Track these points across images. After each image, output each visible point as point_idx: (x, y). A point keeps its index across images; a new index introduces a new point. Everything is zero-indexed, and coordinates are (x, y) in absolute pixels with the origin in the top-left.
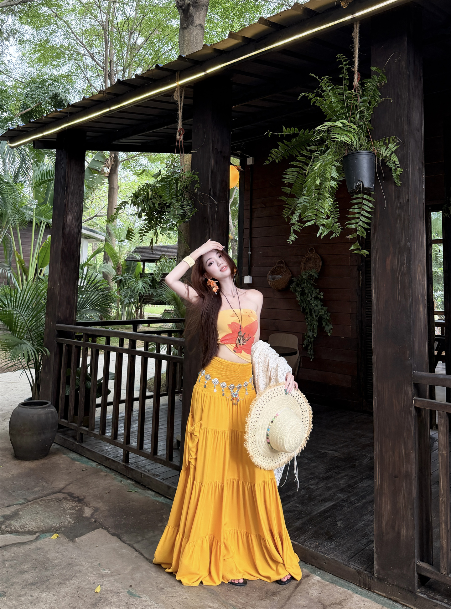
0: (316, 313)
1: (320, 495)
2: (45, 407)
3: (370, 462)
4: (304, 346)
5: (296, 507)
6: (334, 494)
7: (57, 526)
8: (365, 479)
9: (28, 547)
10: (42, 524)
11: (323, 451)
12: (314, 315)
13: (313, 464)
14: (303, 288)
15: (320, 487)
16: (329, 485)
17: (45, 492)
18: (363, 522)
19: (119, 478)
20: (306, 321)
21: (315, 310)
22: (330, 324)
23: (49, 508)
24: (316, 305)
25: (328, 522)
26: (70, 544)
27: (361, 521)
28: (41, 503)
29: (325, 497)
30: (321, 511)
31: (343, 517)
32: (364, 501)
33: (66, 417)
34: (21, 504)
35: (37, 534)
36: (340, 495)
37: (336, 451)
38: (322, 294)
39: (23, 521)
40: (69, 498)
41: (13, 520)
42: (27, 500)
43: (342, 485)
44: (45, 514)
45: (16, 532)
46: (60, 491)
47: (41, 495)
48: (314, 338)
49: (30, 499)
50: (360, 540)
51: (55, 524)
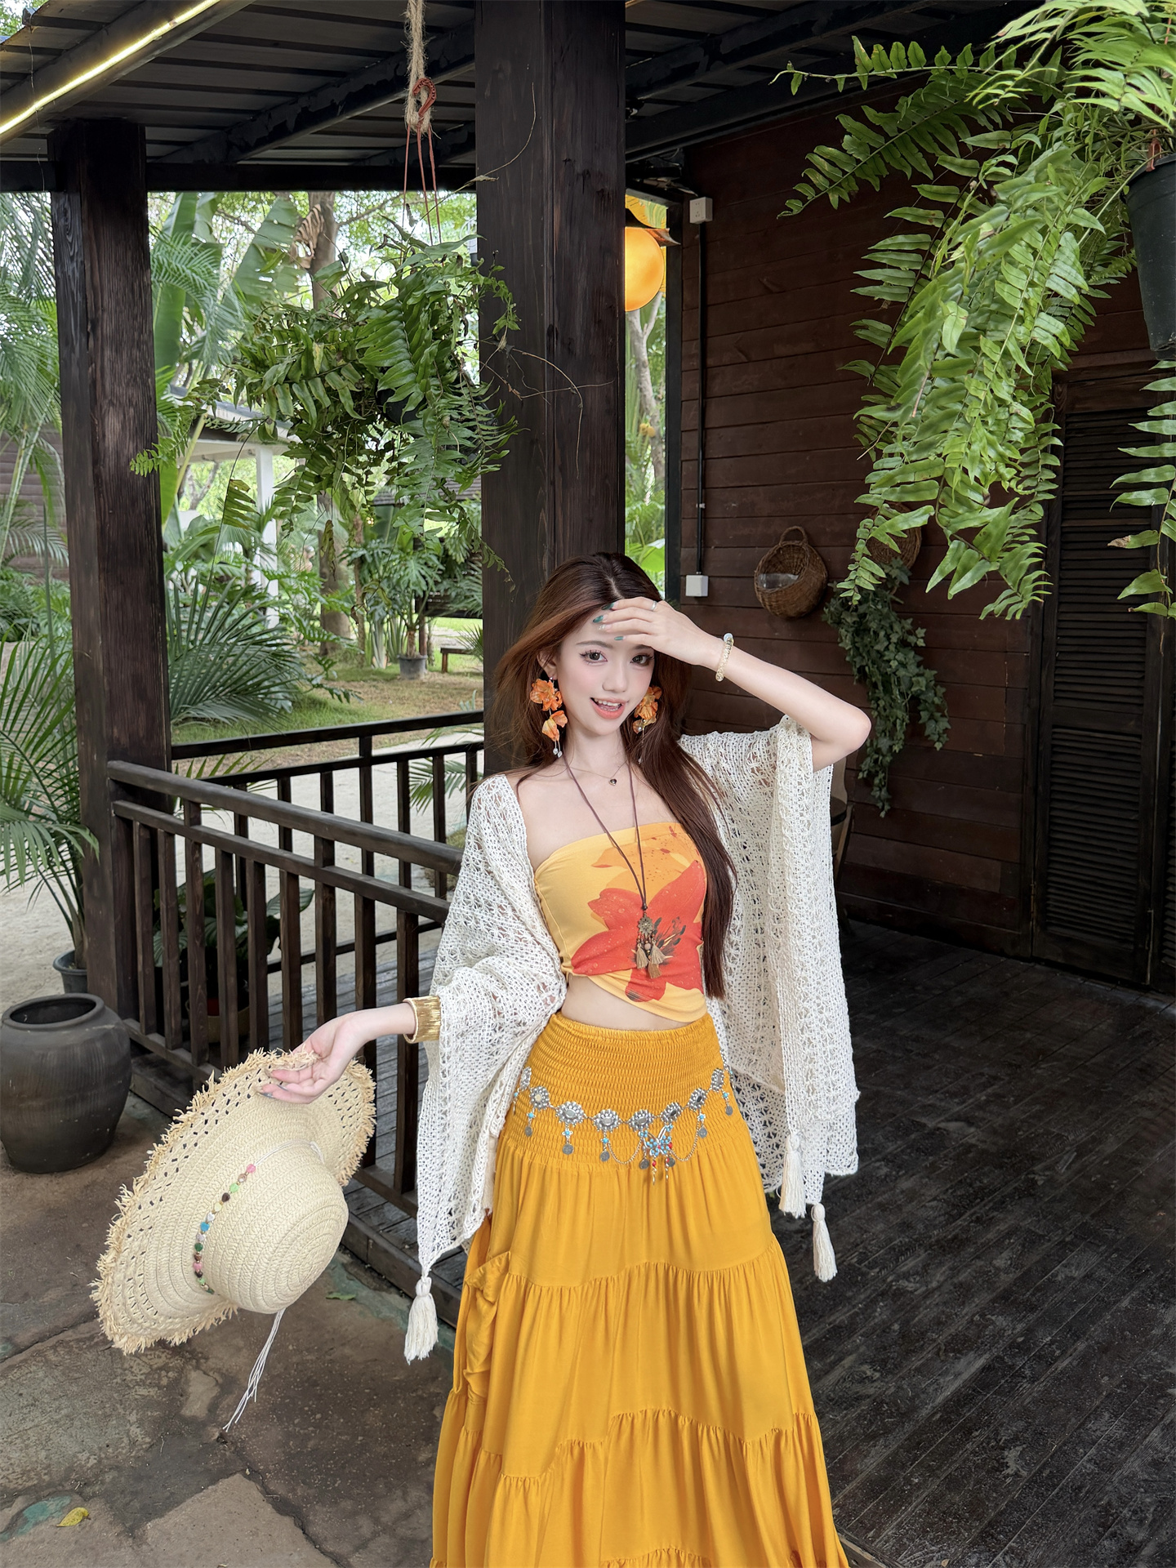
0: (903, 688)
1: (939, 1323)
2: (82, 1023)
3: (1076, 1166)
4: (861, 776)
5: (863, 1380)
6: (983, 1316)
7: (92, 1461)
8: (1073, 1244)
10: (43, 1454)
11: (931, 1124)
12: (895, 693)
13: (906, 1184)
14: (863, 616)
15: (934, 1284)
16: (962, 1278)
17: (76, 1309)
18: (1093, 1452)
21: (898, 678)
22: (943, 716)
24: (903, 665)
25: (974, 1453)
27: (1085, 1445)
28: (53, 1358)
29: (952, 1330)
30: (948, 1400)
31: (1021, 1424)
32: (1081, 1346)
36: (1001, 1321)
37: (970, 1122)
38: (921, 632)
42: (15, 1345)
43: (1003, 1276)
44: (58, 1409)
47: (61, 1322)
48: (894, 754)
49: (23, 1338)
50: (1094, 1545)
51: (83, 1457)
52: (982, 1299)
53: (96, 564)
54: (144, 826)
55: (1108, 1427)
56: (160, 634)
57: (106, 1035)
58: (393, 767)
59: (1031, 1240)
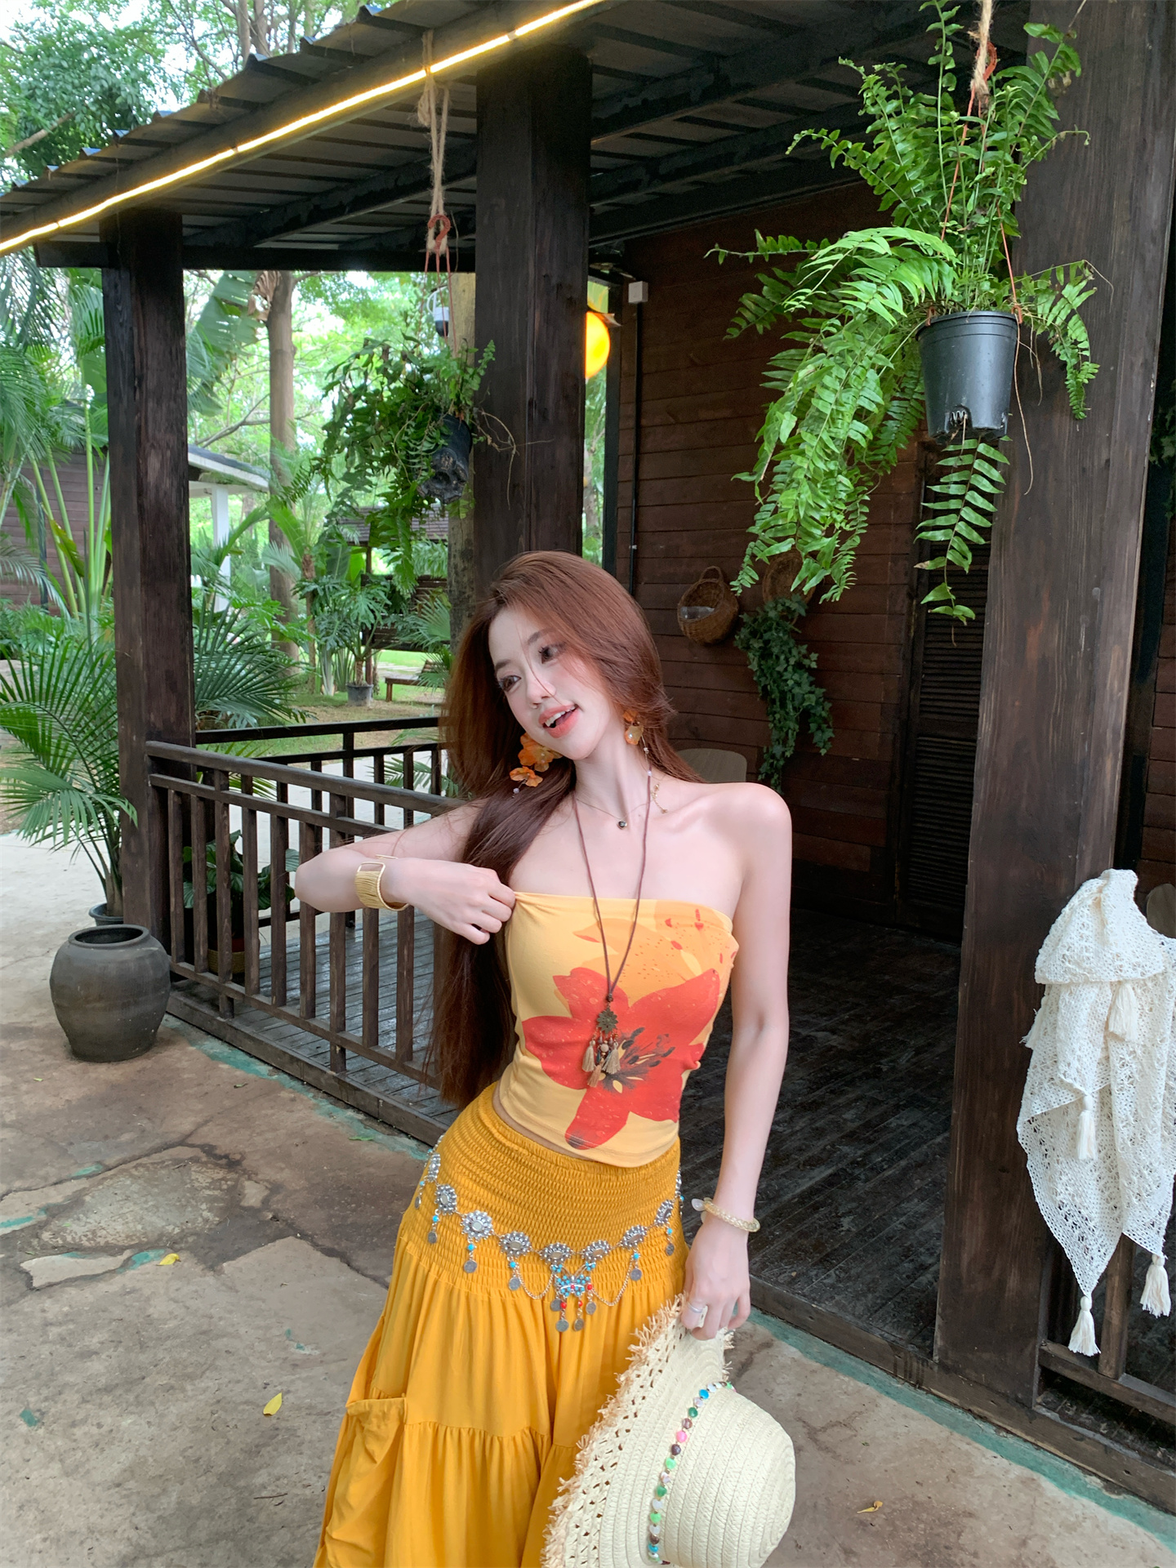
0: (796, 703)
6: (833, 1146)
7: (177, 1230)
9: (102, 1287)
10: (139, 1227)
12: (790, 707)
14: (767, 642)
15: (797, 1128)
16: (818, 1124)
17: (147, 1145)
18: (903, 1219)
19: (326, 1105)
20: (771, 718)
21: (793, 695)
22: (829, 727)
23: (156, 1186)
24: (798, 684)
25: (820, 1219)
26: (207, 1279)
27: (899, 1215)
28: (136, 1173)
29: (810, 1154)
30: (803, 1192)
31: (854, 1205)
32: (903, 1163)
33: (189, 958)
34: (88, 1177)
35: (127, 1254)
36: (845, 1149)
38: (814, 656)
39: (93, 1219)
40: (204, 1159)
41: (68, 1217)
42: (105, 1166)
43: (849, 1124)
44: (146, 1202)
45: (77, 1250)
46: (182, 1142)
47: (137, 1153)
48: (786, 759)
49: (110, 1161)
50: (898, 1265)
51: (170, 1228)
52: (836, 1136)
53: (139, 581)
54: (178, 793)
55: (916, 1206)
56: (188, 638)
57: (153, 954)
58: (370, 760)
59: (875, 1103)
